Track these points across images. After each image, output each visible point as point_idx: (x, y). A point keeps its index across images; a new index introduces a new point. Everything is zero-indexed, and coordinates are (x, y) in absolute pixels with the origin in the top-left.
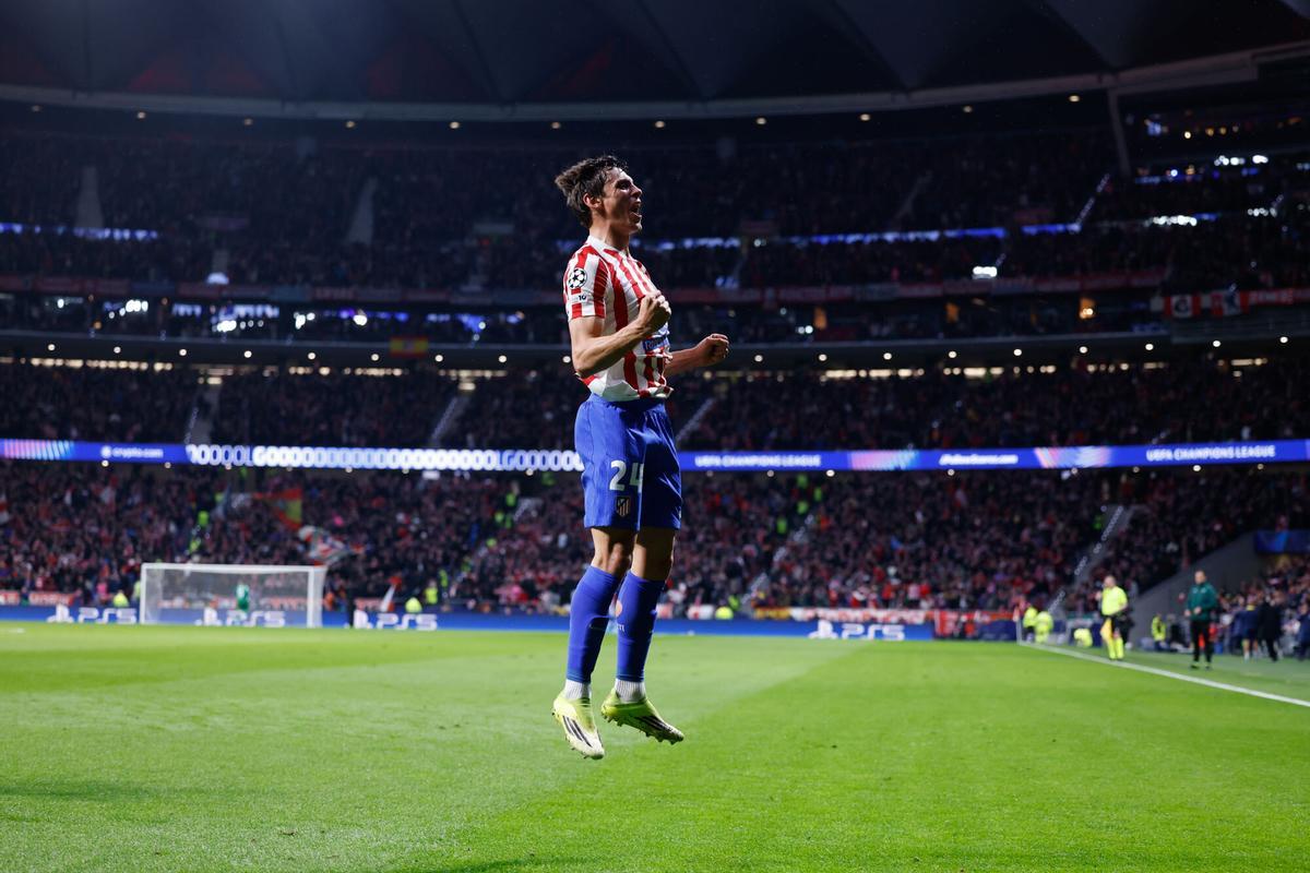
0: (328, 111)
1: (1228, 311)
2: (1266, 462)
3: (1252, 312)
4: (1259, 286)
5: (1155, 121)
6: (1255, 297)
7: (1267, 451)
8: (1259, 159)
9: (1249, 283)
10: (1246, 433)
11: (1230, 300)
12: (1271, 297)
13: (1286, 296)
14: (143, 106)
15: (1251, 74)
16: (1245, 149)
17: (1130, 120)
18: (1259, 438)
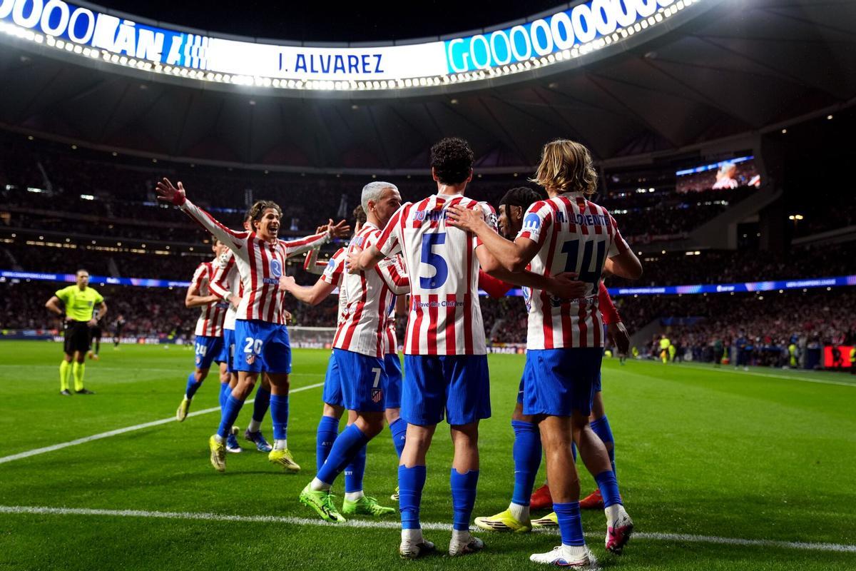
0: (331, 171)
1: (645, 242)
2: (661, 294)
3: (653, 243)
4: (656, 234)
5: (616, 177)
6: (655, 237)
7: (662, 290)
8: (652, 190)
9: (652, 233)
10: (653, 284)
11: (646, 239)
12: (660, 237)
13: (666, 237)
14: (267, 169)
15: (650, 161)
16: (647, 186)
17: (608, 177)
18: (659, 285)
